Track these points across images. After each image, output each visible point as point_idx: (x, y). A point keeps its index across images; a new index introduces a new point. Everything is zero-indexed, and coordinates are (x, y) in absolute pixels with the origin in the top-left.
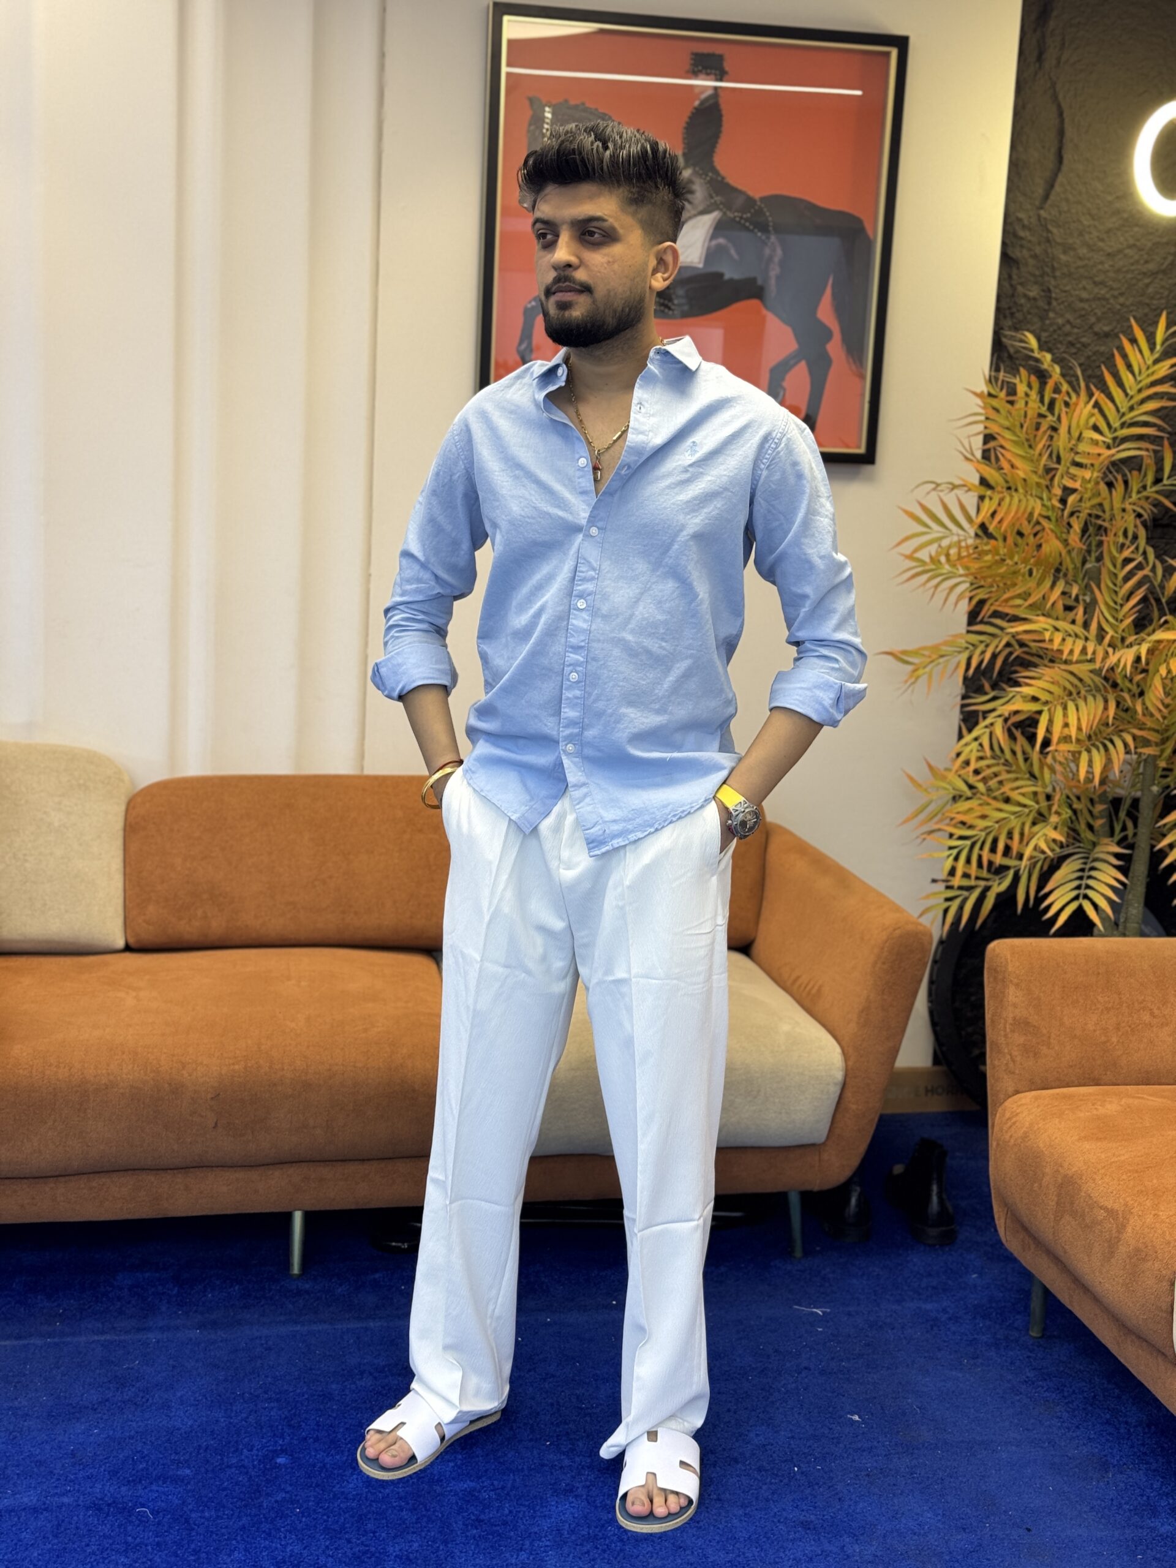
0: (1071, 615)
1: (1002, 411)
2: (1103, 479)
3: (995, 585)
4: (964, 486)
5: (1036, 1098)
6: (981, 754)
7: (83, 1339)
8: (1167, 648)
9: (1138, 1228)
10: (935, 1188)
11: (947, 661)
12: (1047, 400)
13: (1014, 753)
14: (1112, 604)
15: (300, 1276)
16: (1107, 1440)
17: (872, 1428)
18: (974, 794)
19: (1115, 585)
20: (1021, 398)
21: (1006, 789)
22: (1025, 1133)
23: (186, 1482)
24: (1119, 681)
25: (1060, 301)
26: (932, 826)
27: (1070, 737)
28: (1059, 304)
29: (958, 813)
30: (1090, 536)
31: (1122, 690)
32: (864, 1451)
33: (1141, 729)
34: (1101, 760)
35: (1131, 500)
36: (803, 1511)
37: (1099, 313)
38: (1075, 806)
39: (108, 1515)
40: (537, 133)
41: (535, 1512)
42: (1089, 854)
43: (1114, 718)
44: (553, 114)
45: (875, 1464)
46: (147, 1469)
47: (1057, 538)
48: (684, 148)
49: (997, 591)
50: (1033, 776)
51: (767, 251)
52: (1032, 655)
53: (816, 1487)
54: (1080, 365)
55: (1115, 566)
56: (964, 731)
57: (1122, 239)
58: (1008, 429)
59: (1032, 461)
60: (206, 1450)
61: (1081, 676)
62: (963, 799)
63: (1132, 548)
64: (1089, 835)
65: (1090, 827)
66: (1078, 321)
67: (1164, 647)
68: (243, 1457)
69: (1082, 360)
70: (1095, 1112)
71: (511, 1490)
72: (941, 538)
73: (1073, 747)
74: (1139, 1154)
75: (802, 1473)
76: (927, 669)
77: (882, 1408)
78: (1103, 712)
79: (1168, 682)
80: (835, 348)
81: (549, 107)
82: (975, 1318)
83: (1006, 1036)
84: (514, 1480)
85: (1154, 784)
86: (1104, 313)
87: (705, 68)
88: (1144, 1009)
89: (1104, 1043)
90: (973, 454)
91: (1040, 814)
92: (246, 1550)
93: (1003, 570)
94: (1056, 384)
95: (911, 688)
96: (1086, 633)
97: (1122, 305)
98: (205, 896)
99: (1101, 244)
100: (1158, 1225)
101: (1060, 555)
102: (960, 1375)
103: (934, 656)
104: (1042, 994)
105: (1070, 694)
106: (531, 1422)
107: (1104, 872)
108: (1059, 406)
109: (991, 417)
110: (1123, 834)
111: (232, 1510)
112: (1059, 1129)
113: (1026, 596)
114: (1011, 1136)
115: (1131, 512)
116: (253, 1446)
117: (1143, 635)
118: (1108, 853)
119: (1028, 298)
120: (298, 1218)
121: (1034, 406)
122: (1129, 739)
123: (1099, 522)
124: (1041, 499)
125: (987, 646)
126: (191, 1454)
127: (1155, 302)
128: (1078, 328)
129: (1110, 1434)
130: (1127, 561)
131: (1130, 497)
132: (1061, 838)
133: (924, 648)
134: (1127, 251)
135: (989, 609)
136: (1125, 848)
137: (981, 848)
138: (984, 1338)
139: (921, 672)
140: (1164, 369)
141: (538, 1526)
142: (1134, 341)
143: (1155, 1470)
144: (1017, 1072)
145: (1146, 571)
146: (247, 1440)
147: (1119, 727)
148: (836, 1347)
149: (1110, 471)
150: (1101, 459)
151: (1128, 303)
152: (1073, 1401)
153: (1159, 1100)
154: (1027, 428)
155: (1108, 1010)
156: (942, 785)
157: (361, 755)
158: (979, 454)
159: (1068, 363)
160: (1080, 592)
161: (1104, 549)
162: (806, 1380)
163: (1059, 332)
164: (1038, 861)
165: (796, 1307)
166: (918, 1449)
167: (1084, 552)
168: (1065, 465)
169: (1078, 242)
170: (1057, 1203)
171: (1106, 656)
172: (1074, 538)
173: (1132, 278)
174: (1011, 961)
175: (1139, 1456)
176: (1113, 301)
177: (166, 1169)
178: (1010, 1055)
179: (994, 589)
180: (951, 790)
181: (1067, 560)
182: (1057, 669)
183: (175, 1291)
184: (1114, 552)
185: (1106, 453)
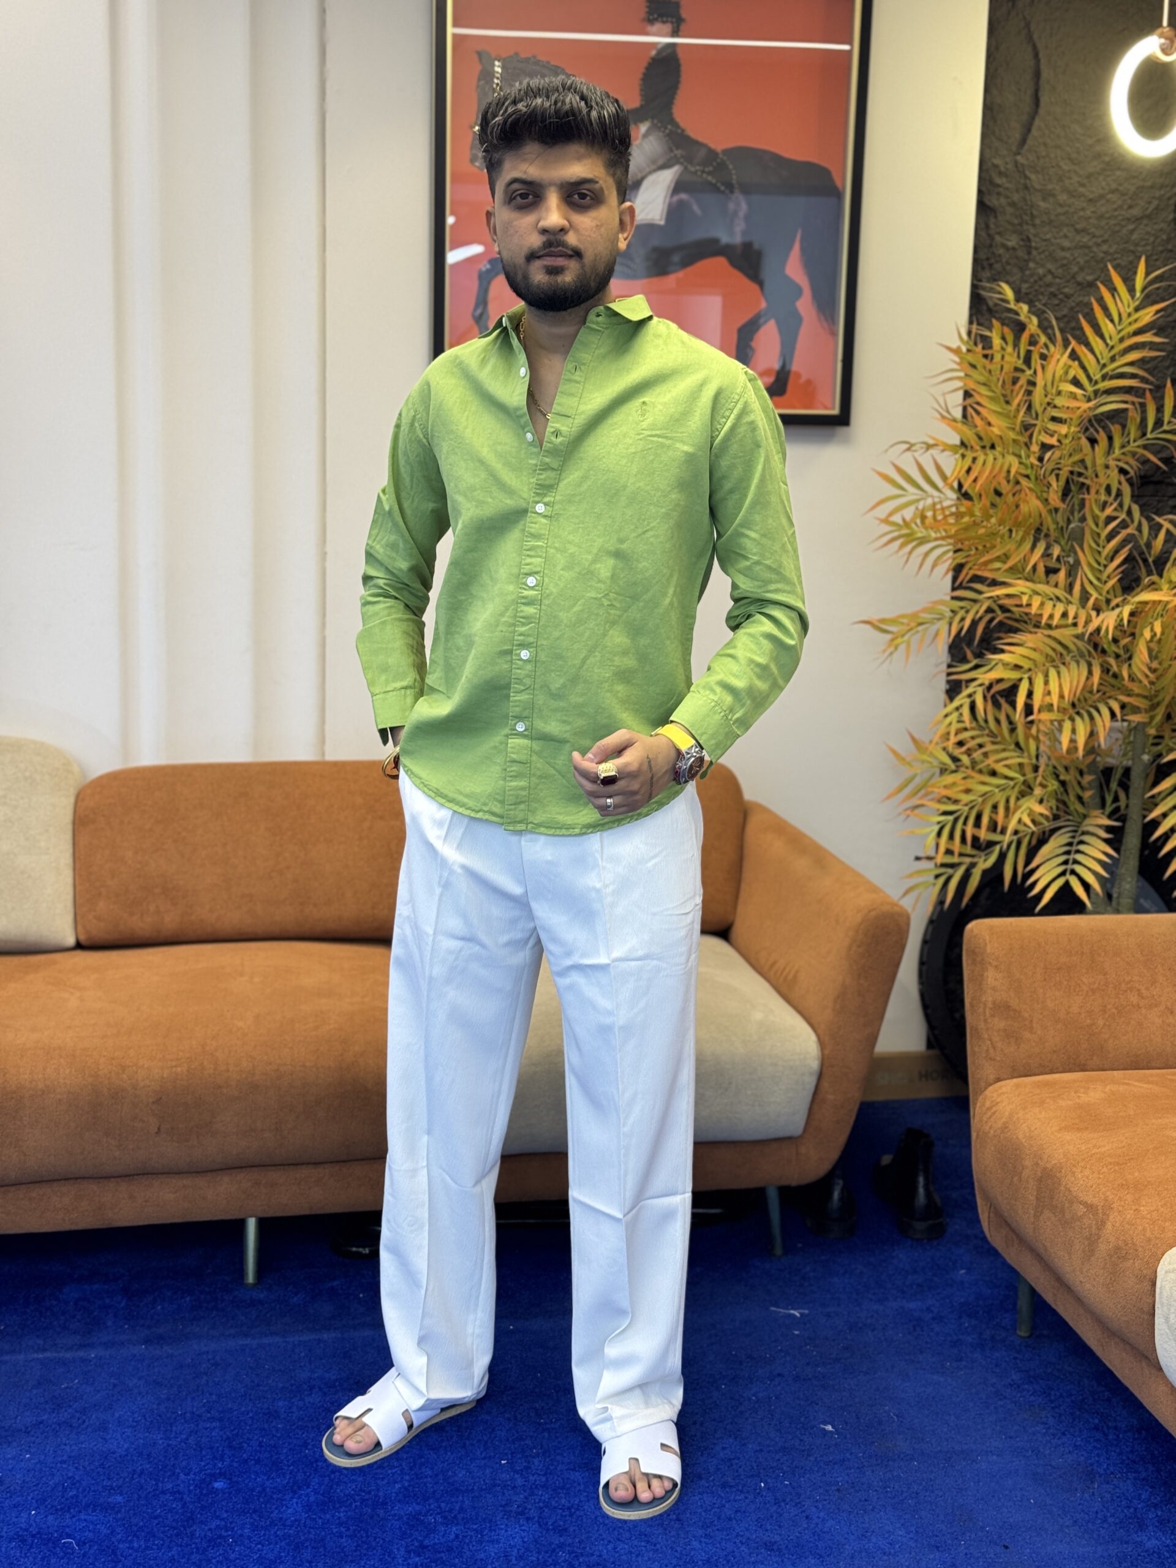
0: (1053, 578)
1: (979, 366)
2: (1083, 433)
3: (973, 548)
4: (936, 445)
5: (1017, 1086)
6: (961, 725)
7: (21, 1357)
8: (1152, 609)
9: (1117, 1225)
10: (921, 1180)
11: (926, 629)
12: (1022, 354)
13: (998, 721)
14: (1095, 565)
15: (255, 1285)
16: (1095, 1447)
17: (845, 1438)
18: (958, 767)
19: (1098, 545)
20: (998, 352)
21: (990, 761)
22: (1005, 1123)
23: (116, 1509)
24: (1105, 646)
25: (1040, 250)
26: (916, 801)
27: (1052, 705)
28: (1040, 254)
29: (944, 787)
30: (1073, 497)
31: (1109, 656)
32: (835, 1463)
33: (1129, 695)
34: (1085, 729)
35: (1114, 456)
36: (767, 1530)
37: (1081, 261)
38: (1062, 777)
39: (31, 1547)
40: (487, 88)
41: (482, 1536)
42: (1078, 827)
43: (1100, 684)
44: (503, 67)
45: (846, 1478)
46: (77, 1496)
47: (1038, 498)
48: (642, 100)
49: (975, 554)
50: (1017, 745)
51: (731, 206)
52: (1016, 620)
53: (783, 1504)
54: (1057, 319)
55: (1097, 525)
56: (948, 701)
57: (1104, 184)
58: (984, 384)
59: (1008, 417)
60: (140, 1475)
61: (1065, 642)
62: (948, 772)
63: (1115, 505)
64: (1079, 807)
65: (1080, 799)
66: (1060, 271)
67: (1150, 609)
68: (179, 1482)
69: (1061, 312)
70: (1077, 1101)
71: (459, 1513)
72: (918, 501)
73: (1054, 716)
74: (1121, 1145)
75: (769, 1489)
76: (906, 638)
77: (857, 1417)
78: (1088, 678)
79: (1153, 645)
80: (805, 305)
81: (499, 61)
82: (960, 1317)
83: (985, 1021)
84: (463, 1502)
85: (1144, 753)
86: (1086, 262)
87: (661, 15)
88: (1131, 989)
89: (1090, 1026)
90: (948, 412)
91: (1028, 786)
93: (981, 531)
94: (1032, 336)
95: (888, 660)
96: (1068, 596)
97: (1105, 253)
98: (157, 891)
99: (1081, 189)
100: (1138, 1221)
101: (1040, 516)
102: (942, 1379)
103: (913, 624)
104: (1022, 976)
105: (1053, 661)
106: (485, 1438)
107: (1092, 846)
108: (1035, 357)
109: (968, 373)
110: (1114, 805)
111: (163, 1540)
112: (1039, 1119)
113: (1005, 557)
114: (991, 1128)
115: (1115, 467)
116: (190, 1470)
117: (1129, 598)
118: (1100, 826)
119: (1007, 249)
120: (252, 1225)
121: (1011, 359)
122: (1116, 707)
123: (1081, 480)
124: (1019, 456)
125: (967, 612)
126: (124, 1479)
128: (1061, 278)
129: (1098, 1441)
130: (1110, 519)
131: (1114, 453)
132: (1046, 812)
133: (903, 616)
134: (1110, 196)
135: (967, 574)
136: (1116, 820)
137: (965, 823)
138: (969, 1339)
139: (899, 640)
140: (1148, 315)
141: (485, 1552)
142: (1113, 290)
143: (1143, 1479)
144: (998, 1059)
145: (1129, 531)
146: (184, 1463)
147: (1104, 693)
148: (812, 1351)
149: (1092, 425)
150: (1079, 412)
151: (1112, 250)
152: (1060, 1405)
153: (1145, 1086)
154: (1004, 382)
155: (1093, 991)
156: (925, 757)
157: (322, 740)
158: (958, 413)
159: (1046, 315)
160: (1063, 554)
161: (1087, 510)
162: (779, 1388)
163: (1041, 283)
164: (1026, 835)
165: (773, 1309)
166: (894, 1461)
167: (1068, 513)
168: (1043, 421)
169: (1058, 188)
170: (1037, 1198)
171: (1088, 621)
172: (1054, 498)
173: (1115, 225)
174: (990, 942)
175: (1128, 1464)
176: (1095, 249)
177: (108, 1177)
178: (991, 1040)
179: (973, 552)
180: (936, 763)
181: (1049, 521)
182: (1039, 635)
183: (123, 1304)
184: (1097, 511)
185: (1086, 406)
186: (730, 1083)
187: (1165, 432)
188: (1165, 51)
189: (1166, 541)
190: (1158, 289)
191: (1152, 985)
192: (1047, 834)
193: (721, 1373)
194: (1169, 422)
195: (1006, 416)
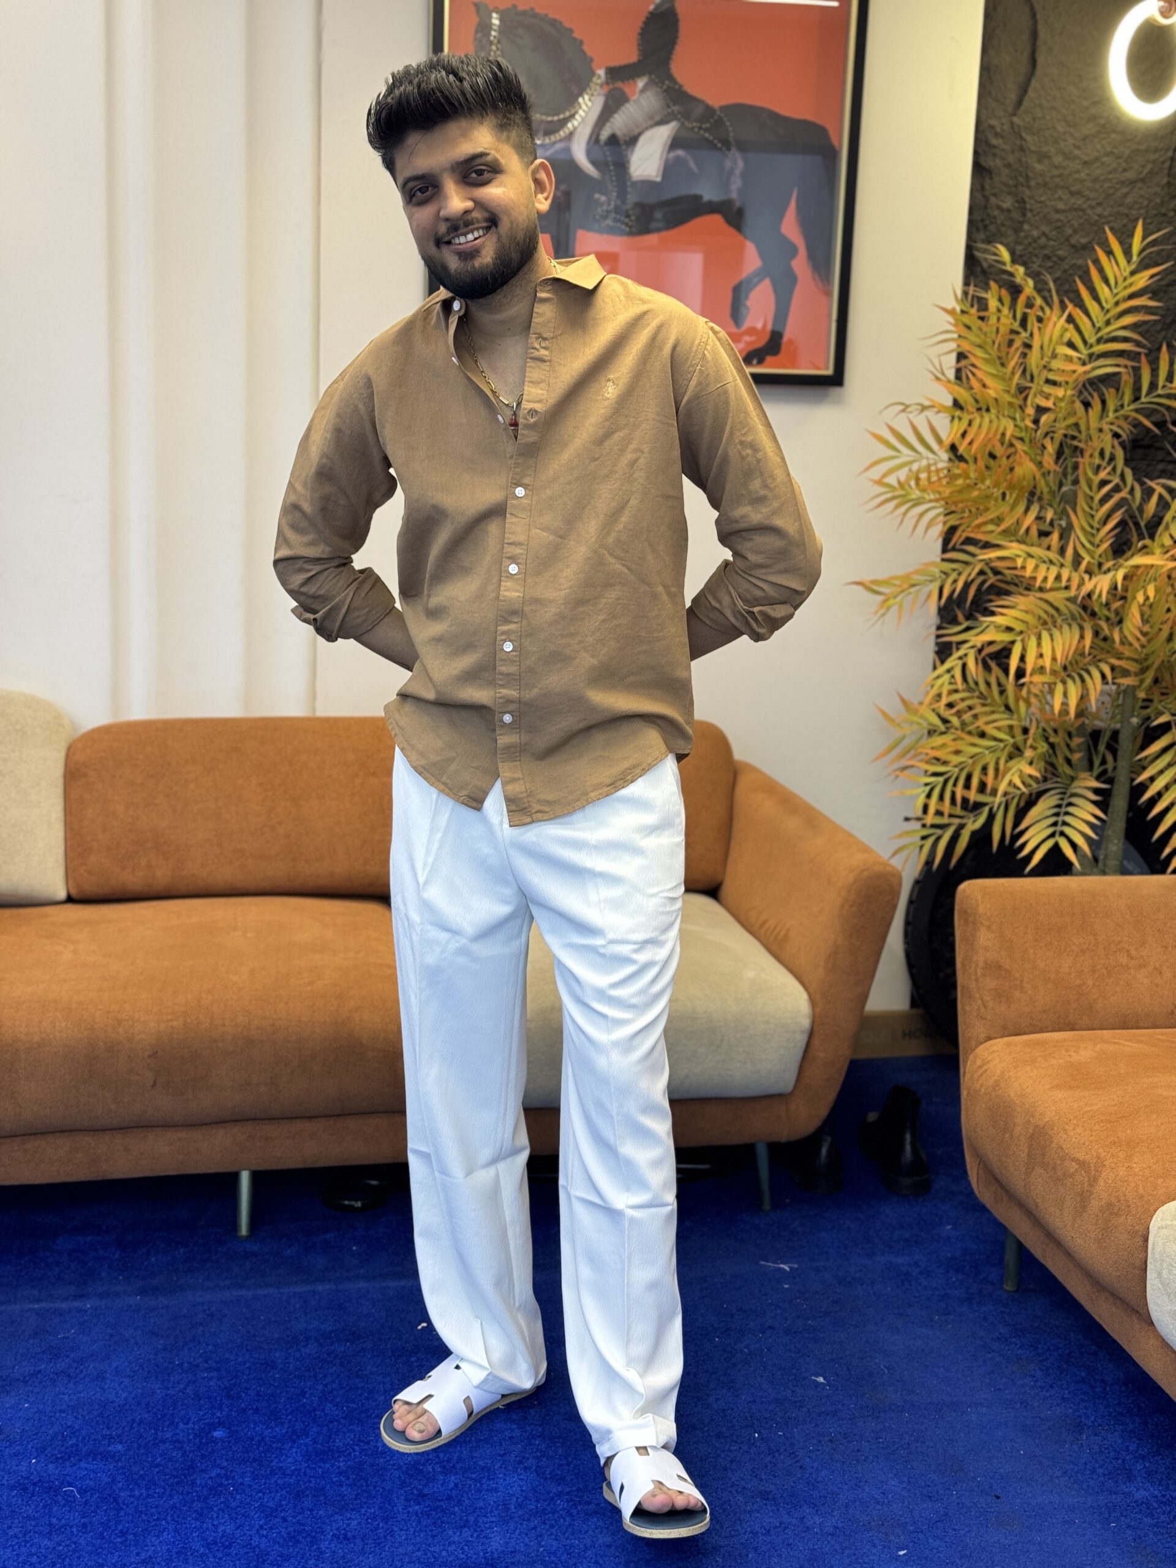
0: (1046, 541)
1: (974, 328)
2: (1078, 397)
3: (967, 511)
4: (933, 407)
5: (1009, 1045)
6: (953, 687)
7: (17, 1307)
8: (1145, 573)
9: (1110, 1182)
10: (908, 1137)
11: (918, 591)
12: (1019, 316)
13: (988, 684)
14: (1088, 529)
15: (247, 1238)
16: (1083, 1400)
17: (837, 1390)
18: (948, 728)
19: (1091, 508)
20: (993, 314)
21: (980, 723)
22: (996, 1081)
23: (117, 1458)
24: (1096, 609)
25: (1035, 213)
26: (905, 762)
27: (1044, 668)
28: (1034, 216)
29: (933, 748)
30: (1066, 459)
31: (1100, 619)
32: (827, 1414)
33: (1119, 658)
34: (1077, 692)
35: (1108, 420)
36: (762, 1480)
37: (1075, 223)
38: (1052, 740)
39: (33, 1495)
40: (484, 41)
41: (481, 1484)
42: (1067, 789)
43: (1091, 647)
44: (501, 20)
45: (839, 1429)
46: (77, 1445)
47: (1031, 460)
48: (639, 55)
49: (969, 517)
50: (1007, 708)
51: (728, 163)
52: (1007, 583)
53: (777, 1454)
54: (1055, 281)
55: (1090, 488)
56: (938, 663)
57: (1099, 147)
58: (980, 346)
59: (1004, 380)
60: (139, 1424)
61: (1056, 604)
62: (937, 733)
63: (1109, 469)
64: (1067, 770)
65: (1068, 761)
66: (1054, 233)
67: (1142, 573)
68: (178, 1431)
69: (1058, 274)
70: (1068, 1059)
71: (457, 1463)
72: (911, 462)
73: (1046, 678)
74: (1113, 1103)
75: (763, 1439)
76: (898, 599)
77: (848, 1369)
78: (1079, 642)
79: (1145, 609)
80: (800, 264)
81: (497, 13)
82: (947, 1272)
83: (977, 980)
85: (1133, 716)
86: (1080, 224)
88: (1120, 950)
89: (1079, 986)
90: (943, 374)
91: (1018, 749)
92: (176, 1531)
93: (975, 493)
94: (1028, 298)
95: (881, 621)
96: (1061, 560)
97: (1099, 215)
98: (149, 845)
99: (1077, 152)
100: (1131, 1179)
101: (1034, 478)
102: (930, 1333)
103: (905, 586)
104: (1013, 937)
105: (1045, 623)
107: (1081, 808)
108: (1032, 321)
109: (963, 334)
110: (1102, 768)
111: (164, 1488)
112: (1030, 1077)
113: (998, 521)
114: (981, 1086)
115: (1108, 431)
116: (189, 1419)
117: (1121, 561)
118: (1088, 788)
119: (1002, 210)
120: (245, 1178)
121: (1007, 321)
122: (1107, 670)
123: (1075, 443)
124: (1014, 419)
125: (960, 574)
126: (124, 1428)
127: (1134, 212)
128: (1054, 241)
129: (1084, 1393)
130: (1104, 483)
131: (1107, 416)
132: (1036, 774)
133: (895, 578)
134: (1105, 159)
135: (960, 536)
136: (1104, 782)
137: (955, 785)
138: (957, 1293)
139: (891, 602)
140: (1142, 280)
141: (484, 1500)
142: (1110, 253)
143: (1131, 1431)
144: (989, 1017)
145: (1124, 494)
146: (183, 1412)
147: (1095, 657)
148: (802, 1305)
149: (1087, 390)
150: (1075, 376)
151: (1106, 213)
152: (1047, 1359)
153: (1136, 1045)
154: (999, 345)
155: (1083, 952)
156: (915, 719)
157: (313, 697)
158: (951, 374)
159: (1042, 277)
160: (1055, 517)
161: (1080, 471)
162: (770, 1340)
163: (1035, 245)
164: (1013, 798)
165: (762, 1263)
166: (885, 1412)
167: (1060, 475)
168: (1038, 384)
169: (1053, 150)
170: (1028, 1155)
171: (1082, 583)
172: (1049, 460)
173: (1110, 188)
174: (982, 902)
175: (1115, 1417)
176: (1089, 212)
177: (104, 1130)
178: (982, 1000)
179: (966, 515)
180: (925, 725)
181: (1042, 483)
182: (1031, 598)
183: (117, 1255)
184: (1090, 474)
185: (1081, 369)
186: (722, 1041)
187: (1159, 396)
188: (1165, 14)
189: (1158, 504)
190: (1151, 253)
191: (1141, 946)
192: (1034, 796)
193: (713, 1325)
194: (1164, 387)
195: (1002, 379)
